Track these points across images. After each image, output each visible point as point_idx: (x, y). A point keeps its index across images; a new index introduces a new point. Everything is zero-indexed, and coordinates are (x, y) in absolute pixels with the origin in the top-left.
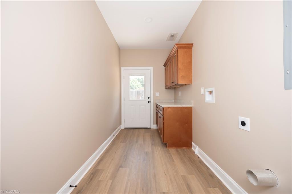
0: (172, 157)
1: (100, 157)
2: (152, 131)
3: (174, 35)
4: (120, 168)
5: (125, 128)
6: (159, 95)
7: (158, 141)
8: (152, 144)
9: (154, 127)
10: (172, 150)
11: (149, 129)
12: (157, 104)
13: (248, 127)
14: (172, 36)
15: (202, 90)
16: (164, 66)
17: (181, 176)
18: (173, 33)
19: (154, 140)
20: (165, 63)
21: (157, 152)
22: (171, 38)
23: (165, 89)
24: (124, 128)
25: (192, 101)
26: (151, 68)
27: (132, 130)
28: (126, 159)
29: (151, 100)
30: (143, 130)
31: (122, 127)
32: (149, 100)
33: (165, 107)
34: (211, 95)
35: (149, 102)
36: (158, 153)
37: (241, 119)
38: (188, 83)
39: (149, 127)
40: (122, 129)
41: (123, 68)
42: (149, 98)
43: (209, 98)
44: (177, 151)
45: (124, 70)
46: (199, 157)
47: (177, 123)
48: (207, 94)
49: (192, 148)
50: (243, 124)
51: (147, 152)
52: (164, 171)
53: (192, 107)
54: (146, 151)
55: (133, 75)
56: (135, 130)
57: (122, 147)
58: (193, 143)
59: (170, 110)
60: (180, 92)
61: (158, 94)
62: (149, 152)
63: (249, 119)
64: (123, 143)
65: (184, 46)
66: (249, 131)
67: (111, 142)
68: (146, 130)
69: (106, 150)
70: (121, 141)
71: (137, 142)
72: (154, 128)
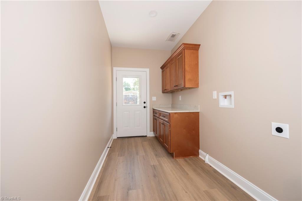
0: (183, 168)
1: (98, 178)
2: (150, 139)
3: (175, 35)
4: (129, 190)
5: (118, 138)
6: (156, 100)
7: (160, 150)
8: (156, 155)
9: (151, 134)
10: (181, 160)
11: (145, 137)
12: (154, 109)
13: (286, 134)
14: (173, 36)
15: (215, 94)
16: (161, 68)
17: (204, 191)
18: (175, 33)
19: (156, 151)
20: (164, 64)
21: (164, 164)
22: (172, 38)
23: (162, 93)
24: (116, 138)
25: (199, 106)
26: (148, 70)
27: (126, 140)
28: (132, 178)
29: (148, 105)
30: (139, 138)
31: (115, 136)
32: (145, 105)
33: (171, 113)
34: (226, 99)
35: (145, 107)
36: (166, 165)
37: (275, 125)
38: (194, 87)
39: (145, 135)
40: (114, 139)
41: (115, 69)
42: (145, 103)
43: (224, 103)
44: (186, 161)
45: (117, 71)
46: (211, 166)
47: (184, 130)
48: (221, 98)
49: (200, 156)
50: (279, 130)
51: (154, 165)
52: (183, 188)
53: (199, 112)
54: (152, 164)
55: (127, 77)
56: (130, 139)
57: (122, 162)
58: (200, 151)
59: (176, 116)
60: (180, 97)
61: (154, 99)
62: (156, 165)
63: (288, 125)
64: (121, 156)
65: (191, 46)
66: (288, 138)
67: (106, 157)
68: (142, 138)
69: (103, 167)
70: (118, 154)
71: (137, 154)
72: (151, 136)
